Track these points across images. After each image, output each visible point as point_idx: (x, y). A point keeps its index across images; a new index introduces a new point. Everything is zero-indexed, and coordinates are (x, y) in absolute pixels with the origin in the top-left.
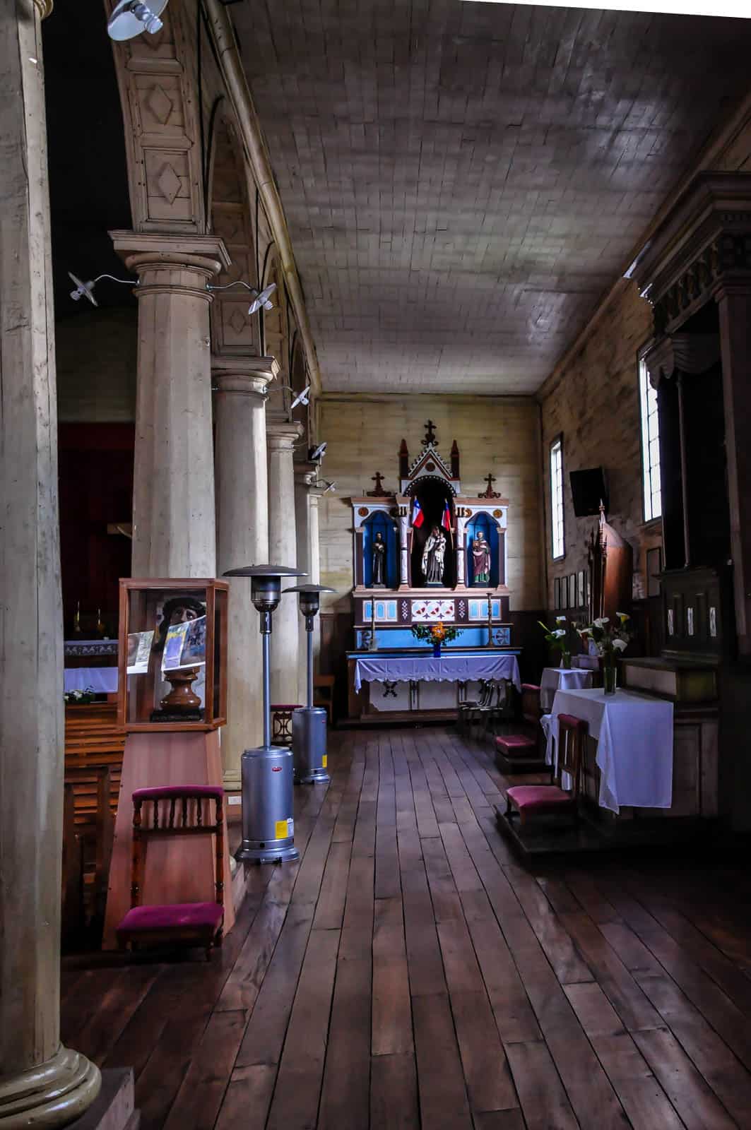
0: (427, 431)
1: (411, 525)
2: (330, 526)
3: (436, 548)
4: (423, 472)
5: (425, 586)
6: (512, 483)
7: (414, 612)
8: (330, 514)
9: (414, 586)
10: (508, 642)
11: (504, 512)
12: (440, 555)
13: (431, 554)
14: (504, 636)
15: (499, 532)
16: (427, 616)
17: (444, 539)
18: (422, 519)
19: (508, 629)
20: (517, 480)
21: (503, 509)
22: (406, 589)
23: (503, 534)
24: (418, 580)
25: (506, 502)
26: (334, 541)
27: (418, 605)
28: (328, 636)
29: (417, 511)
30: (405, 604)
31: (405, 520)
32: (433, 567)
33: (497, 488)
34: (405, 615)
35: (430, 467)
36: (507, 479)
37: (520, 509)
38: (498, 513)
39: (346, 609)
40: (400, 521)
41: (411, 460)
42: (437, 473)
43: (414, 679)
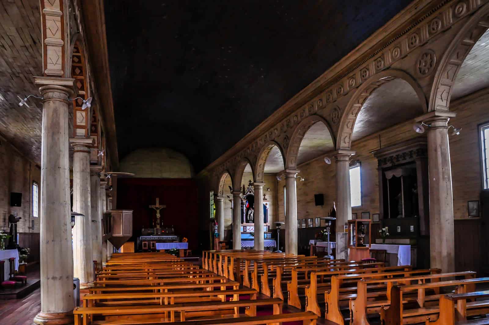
0: (249, 182)
1: (246, 207)
2: (226, 207)
3: (251, 213)
4: (249, 193)
5: (249, 223)
6: (269, 196)
7: (247, 229)
8: (226, 204)
9: (246, 223)
10: (271, 237)
11: (268, 204)
12: (252, 215)
13: (250, 215)
14: (269, 236)
15: (267, 209)
16: (250, 231)
17: (253, 211)
18: (248, 206)
19: (270, 234)
20: (271, 196)
21: (268, 203)
22: (245, 224)
23: (268, 210)
24: (247, 221)
25: (268, 201)
26: (227, 211)
27: (248, 227)
28: (226, 235)
29: (247, 203)
30: (245, 227)
31: (245, 205)
32: (251, 218)
33: (266, 197)
34: (245, 230)
35: (250, 192)
36: (269, 195)
37: (271, 203)
38: (266, 204)
39: (230, 229)
40: (244, 206)
41: (246, 190)
42: (252, 193)
43: (252, 246)
